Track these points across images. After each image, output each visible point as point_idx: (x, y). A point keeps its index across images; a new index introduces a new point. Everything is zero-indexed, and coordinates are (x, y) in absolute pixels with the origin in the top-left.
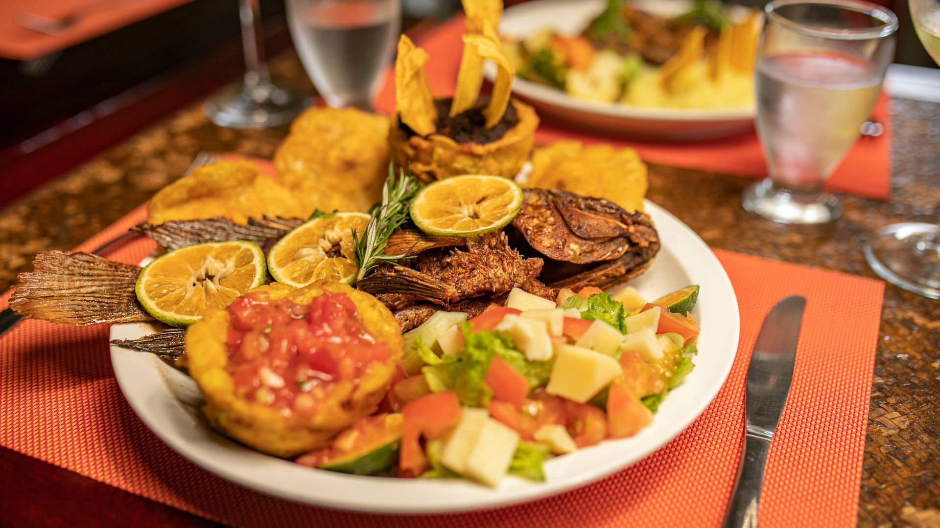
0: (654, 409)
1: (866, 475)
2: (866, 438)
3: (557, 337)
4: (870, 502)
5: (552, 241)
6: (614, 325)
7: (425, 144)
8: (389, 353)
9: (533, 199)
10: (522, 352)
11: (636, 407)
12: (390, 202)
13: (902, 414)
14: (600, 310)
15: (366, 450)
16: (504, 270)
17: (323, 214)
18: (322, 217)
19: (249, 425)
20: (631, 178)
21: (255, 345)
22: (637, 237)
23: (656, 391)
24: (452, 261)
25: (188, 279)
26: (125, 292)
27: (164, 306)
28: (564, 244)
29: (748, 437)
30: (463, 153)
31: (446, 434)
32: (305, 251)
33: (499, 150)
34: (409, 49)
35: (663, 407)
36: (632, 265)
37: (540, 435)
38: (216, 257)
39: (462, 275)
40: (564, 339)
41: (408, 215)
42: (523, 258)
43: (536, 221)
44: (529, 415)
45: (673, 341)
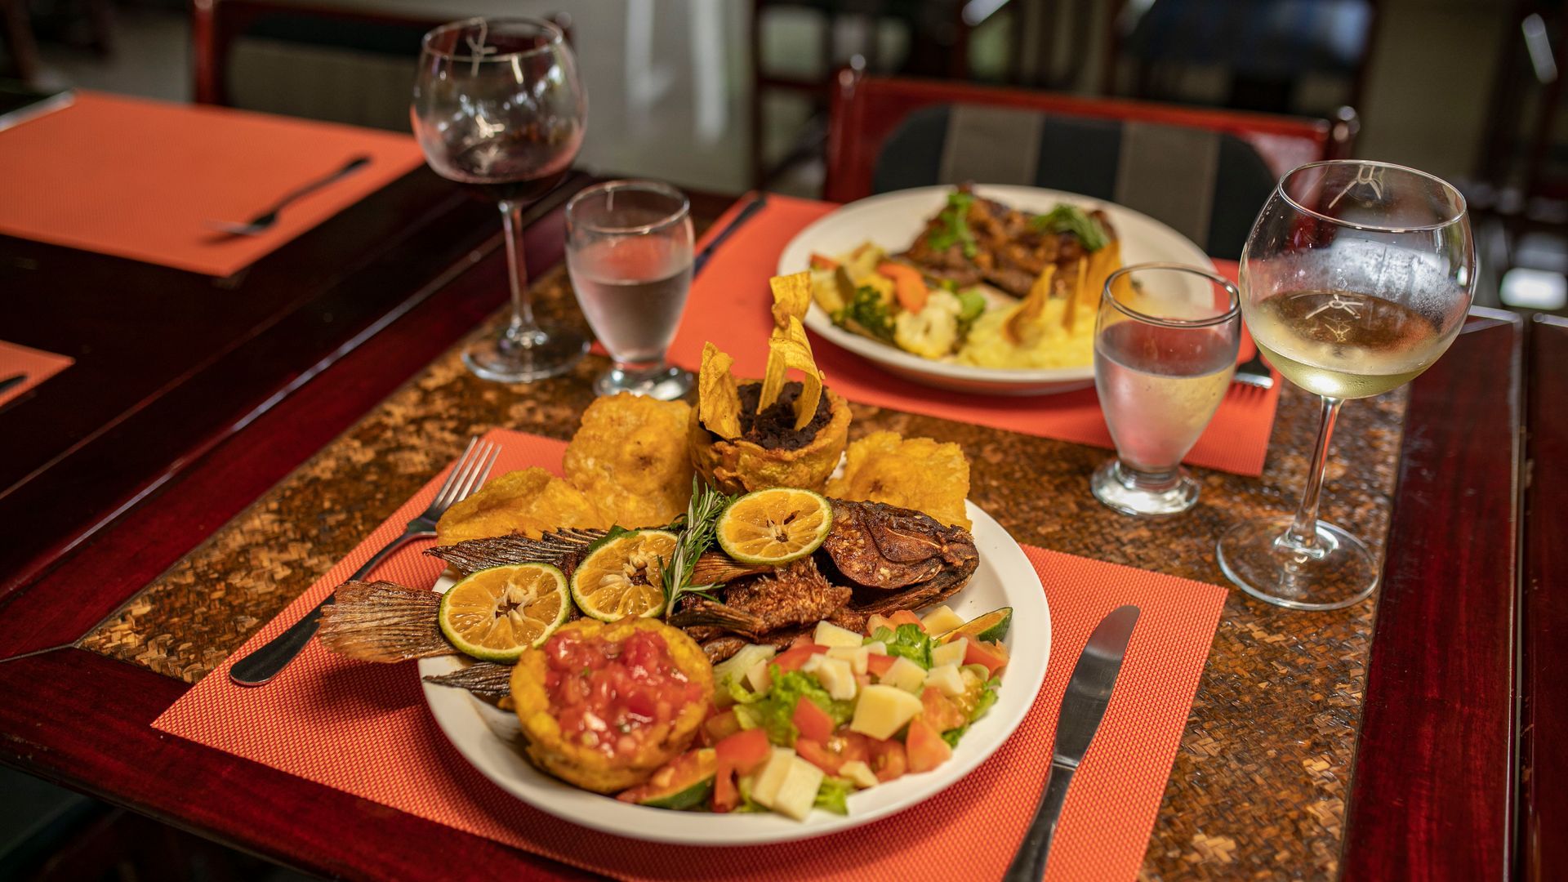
0: (953, 744)
1: (1166, 802)
2: (1174, 765)
3: (861, 676)
4: (1164, 830)
5: (862, 565)
6: (919, 658)
7: (730, 450)
8: (701, 693)
9: (844, 517)
10: (828, 692)
11: (934, 741)
12: (695, 522)
13: (1215, 740)
14: (907, 641)
15: (682, 787)
16: (812, 601)
17: (625, 531)
18: (624, 534)
19: (576, 765)
20: (953, 479)
21: (575, 689)
22: (951, 556)
23: (957, 726)
24: (760, 590)
25: (490, 608)
26: (428, 622)
27: (472, 638)
28: (874, 568)
29: (1054, 768)
30: (771, 459)
31: (756, 771)
32: (609, 578)
33: (808, 454)
34: (714, 354)
35: (963, 742)
36: (947, 584)
37: (844, 770)
38: (516, 582)
39: (770, 607)
40: (868, 678)
41: (715, 535)
42: (832, 586)
43: (845, 543)
44: (834, 751)
45: (977, 673)
